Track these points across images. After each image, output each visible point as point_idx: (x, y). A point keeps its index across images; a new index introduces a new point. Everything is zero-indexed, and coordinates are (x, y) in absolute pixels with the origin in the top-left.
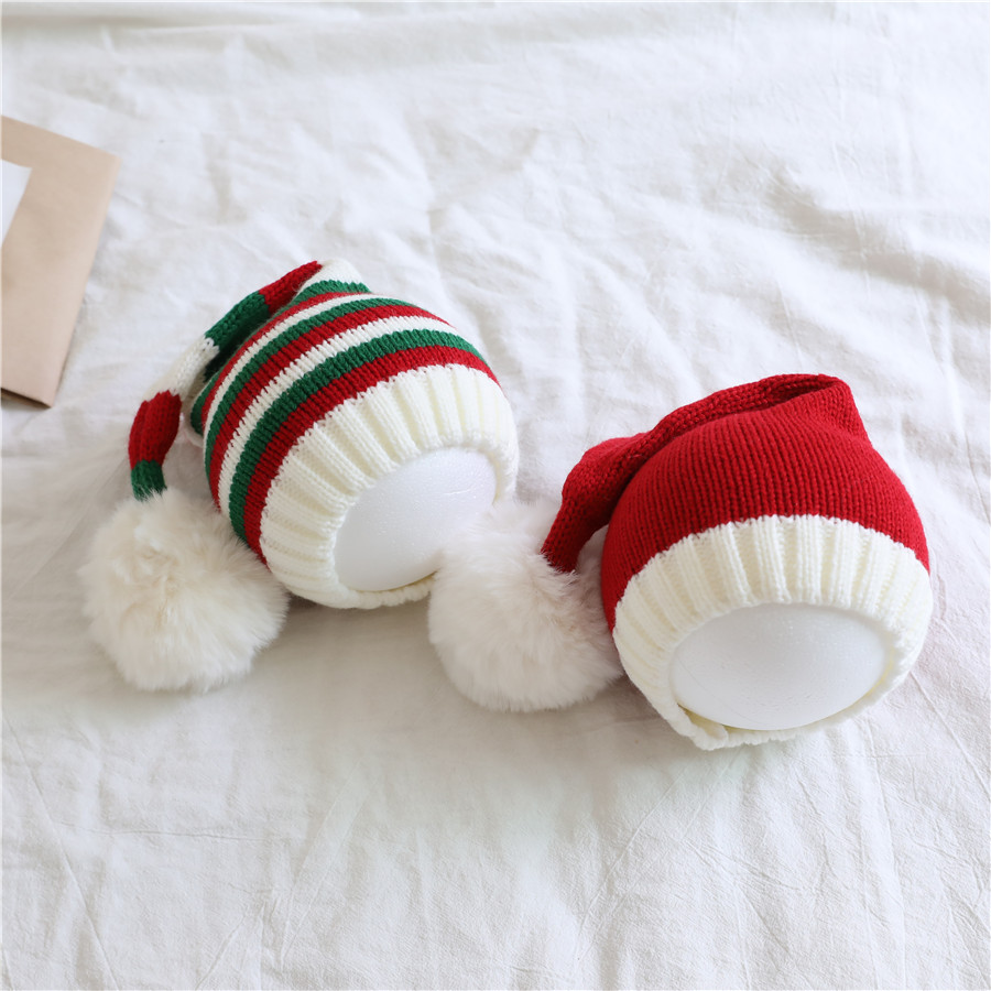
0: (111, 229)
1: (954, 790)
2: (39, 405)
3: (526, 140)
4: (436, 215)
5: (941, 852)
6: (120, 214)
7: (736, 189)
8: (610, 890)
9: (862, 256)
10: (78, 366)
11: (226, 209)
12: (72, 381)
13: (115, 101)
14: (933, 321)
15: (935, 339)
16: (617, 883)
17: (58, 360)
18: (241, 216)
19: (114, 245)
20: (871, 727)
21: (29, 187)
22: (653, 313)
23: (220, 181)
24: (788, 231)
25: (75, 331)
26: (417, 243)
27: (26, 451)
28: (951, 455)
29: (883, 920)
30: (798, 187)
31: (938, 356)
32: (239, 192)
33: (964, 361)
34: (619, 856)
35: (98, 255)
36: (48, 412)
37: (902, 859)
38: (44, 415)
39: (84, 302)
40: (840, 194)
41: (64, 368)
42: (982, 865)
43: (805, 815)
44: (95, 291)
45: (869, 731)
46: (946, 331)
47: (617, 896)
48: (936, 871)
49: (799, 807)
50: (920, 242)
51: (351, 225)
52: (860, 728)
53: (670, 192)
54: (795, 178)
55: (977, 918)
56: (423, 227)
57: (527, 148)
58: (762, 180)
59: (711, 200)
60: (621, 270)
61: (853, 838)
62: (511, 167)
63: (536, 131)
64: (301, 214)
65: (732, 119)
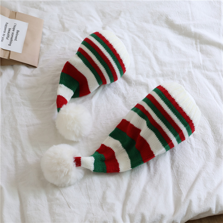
0: (43, 34)
2: (35, 67)
3: (119, 13)
5: (201, 133)
6: (45, 31)
7: (159, 20)
9: (183, 32)
10: (41, 60)
11: (64, 29)
12: (40, 63)
13: (40, 9)
14: (196, 44)
15: (197, 48)
17: (37, 59)
18: (68, 30)
19: (44, 37)
21: (28, 27)
22: (145, 45)
23: (62, 23)
24: (169, 28)
25: (39, 53)
27: (34, 76)
28: (200, 67)
29: (191, 145)
30: (170, 20)
31: (197, 50)
32: (66, 25)
33: (202, 51)
35: (42, 39)
36: (37, 68)
37: (194, 135)
38: (36, 69)
39: (40, 48)
40: (178, 21)
41: (38, 60)
42: (208, 135)
44: (42, 45)
46: (199, 46)
48: (200, 137)
50: (193, 29)
53: (147, 21)
54: (170, 18)
55: (207, 143)
57: (120, 15)
58: (164, 19)
59: (154, 23)
60: (139, 37)
62: (117, 18)
63: (121, 11)
64: (79, 29)
65: (157, 7)
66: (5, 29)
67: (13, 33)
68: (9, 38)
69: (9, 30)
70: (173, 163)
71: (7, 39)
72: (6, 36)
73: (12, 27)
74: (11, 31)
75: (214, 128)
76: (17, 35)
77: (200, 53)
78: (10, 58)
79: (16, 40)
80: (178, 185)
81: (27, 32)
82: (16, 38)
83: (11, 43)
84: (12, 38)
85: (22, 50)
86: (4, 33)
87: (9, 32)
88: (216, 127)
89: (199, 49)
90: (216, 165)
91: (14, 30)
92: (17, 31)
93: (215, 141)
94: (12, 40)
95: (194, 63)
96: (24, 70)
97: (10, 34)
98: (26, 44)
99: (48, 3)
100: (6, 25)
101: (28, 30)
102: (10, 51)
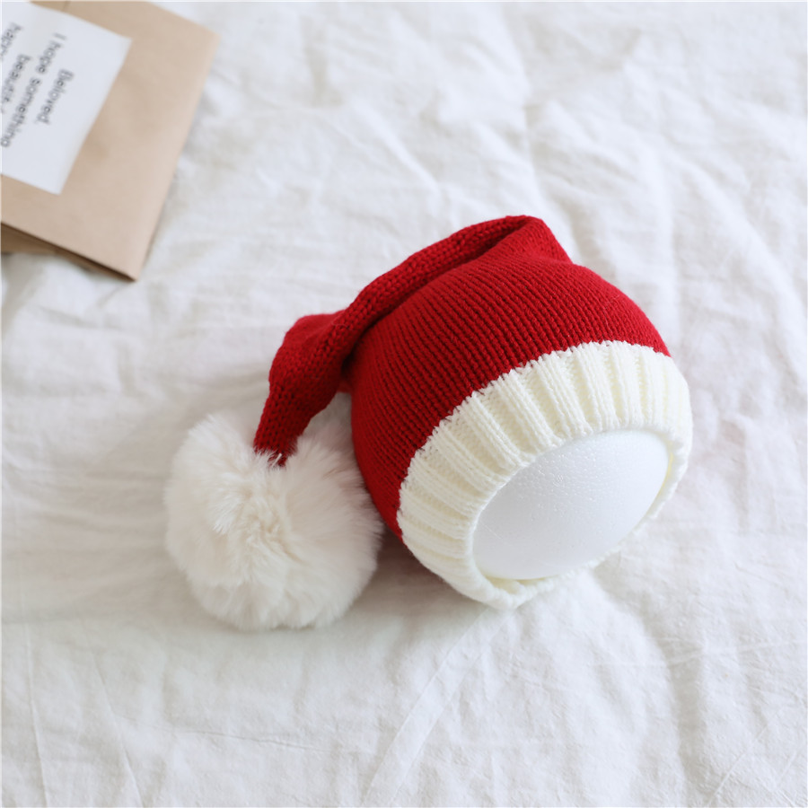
0: (205, 106)
2: (124, 278)
3: (627, 40)
4: (533, 111)
6: (216, 91)
10: (167, 240)
11: (321, 91)
12: (160, 255)
18: (336, 100)
19: (208, 122)
21: (130, 58)
23: (317, 65)
25: (165, 206)
26: (513, 138)
27: (109, 323)
32: (335, 76)
36: (133, 285)
38: (130, 290)
39: (175, 177)
41: (152, 243)
44: (187, 166)
51: (446, 115)
53: (774, 100)
56: (519, 122)
57: (628, 48)
62: (610, 66)
63: (638, 31)
64: (397, 101)
67: (35, 82)
68: (10, 108)
69: (20, 66)
73: (36, 52)
74: (30, 71)
76: (55, 95)
79: (43, 118)
81: (113, 88)
82: (48, 109)
83: (12, 131)
84: (23, 108)
85: (66, 177)
87: (13, 77)
91: (42, 69)
92: (64, 75)
96: (61, 283)
97: (20, 86)
98: (94, 146)
100: (8, 36)
101: (126, 77)
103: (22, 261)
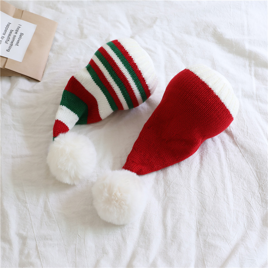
0: (55, 40)
1: (247, 175)
2: (38, 81)
3: (154, 20)
5: (243, 189)
6: (58, 36)
7: (204, 33)
8: (166, 195)
9: (234, 50)
10: (47, 72)
11: (82, 35)
12: (46, 76)
13: (57, 9)
14: (250, 66)
15: (250, 71)
16: (167, 194)
17: (42, 71)
18: (86, 37)
19: (56, 44)
20: (229, 160)
21: (36, 29)
22: (183, 62)
23: (81, 28)
24: (217, 43)
25: (46, 64)
27: (35, 92)
28: (252, 97)
29: (228, 204)
30: (219, 32)
31: (251, 74)
32: (86, 31)
33: (256, 75)
34: (168, 188)
35: (52, 46)
36: (40, 82)
37: (234, 191)
39: (49, 57)
40: (229, 34)
41: (44, 72)
42: (253, 192)
43: (212, 179)
44: (51, 54)
45: (228, 161)
46: (253, 69)
47: (167, 197)
48: (242, 193)
49: (211, 177)
50: (248, 47)
52: (226, 160)
53: (189, 33)
54: (219, 30)
55: (250, 204)
57: (154, 22)
58: (211, 30)
59: (198, 35)
60: (176, 52)
61: (223, 185)
62: (150, 27)
63: (157, 18)
64: (100, 37)
65: (204, 16)
66: (6, 31)
67: (15, 36)
68: (9, 43)
69: (11, 32)
70: (199, 228)
71: (6, 42)
72: (5, 39)
73: (15, 29)
74: (13, 34)
75: (263, 184)
76: (19, 39)
77: (253, 78)
78: (6, 67)
79: (17, 44)
80: (204, 262)
81: (33, 36)
82: (18, 42)
83: (10, 48)
84: (12, 42)
85: (23, 58)
86: (4, 36)
87: (10, 35)
88: (266, 182)
89: (253, 73)
90: (261, 238)
91: (16, 33)
92: (21, 34)
93: (262, 202)
94: (12, 45)
95: (244, 91)
96: (23, 83)
97: (11, 37)
98: (29, 50)
99: (67, 3)
100: (8, 26)
101: (35, 34)
102: (7, 58)
103: (14, 78)
